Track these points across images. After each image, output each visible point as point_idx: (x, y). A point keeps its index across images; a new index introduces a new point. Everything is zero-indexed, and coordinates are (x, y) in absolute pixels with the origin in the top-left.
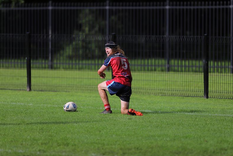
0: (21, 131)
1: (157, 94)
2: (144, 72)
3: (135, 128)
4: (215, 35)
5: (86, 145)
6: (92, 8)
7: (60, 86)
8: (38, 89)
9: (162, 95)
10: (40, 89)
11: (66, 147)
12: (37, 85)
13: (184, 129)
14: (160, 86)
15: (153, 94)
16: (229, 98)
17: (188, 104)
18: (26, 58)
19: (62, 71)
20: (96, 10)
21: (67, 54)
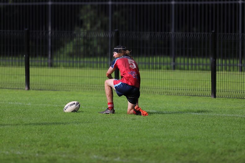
0: (19, 132)
1: (162, 93)
2: (149, 70)
3: (138, 129)
4: (224, 32)
5: (88, 146)
6: (94, 3)
7: (60, 85)
8: (37, 88)
9: (167, 95)
10: (39, 88)
11: (66, 149)
12: (35, 84)
13: (190, 129)
14: (165, 85)
15: (158, 93)
16: (238, 97)
17: (194, 103)
18: (25, 56)
19: (62, 69)
20: (99, 5)
21: (68, 51)
